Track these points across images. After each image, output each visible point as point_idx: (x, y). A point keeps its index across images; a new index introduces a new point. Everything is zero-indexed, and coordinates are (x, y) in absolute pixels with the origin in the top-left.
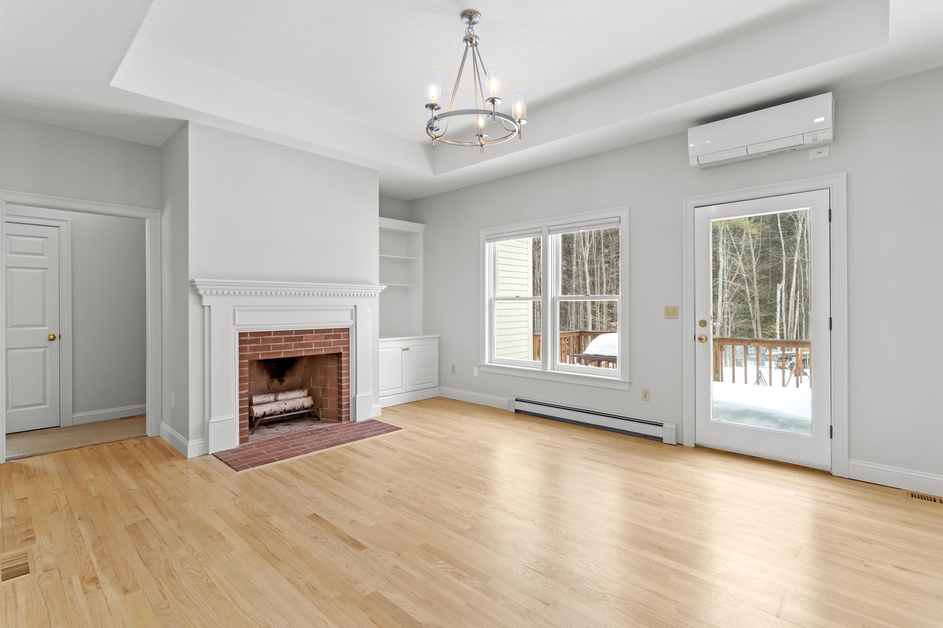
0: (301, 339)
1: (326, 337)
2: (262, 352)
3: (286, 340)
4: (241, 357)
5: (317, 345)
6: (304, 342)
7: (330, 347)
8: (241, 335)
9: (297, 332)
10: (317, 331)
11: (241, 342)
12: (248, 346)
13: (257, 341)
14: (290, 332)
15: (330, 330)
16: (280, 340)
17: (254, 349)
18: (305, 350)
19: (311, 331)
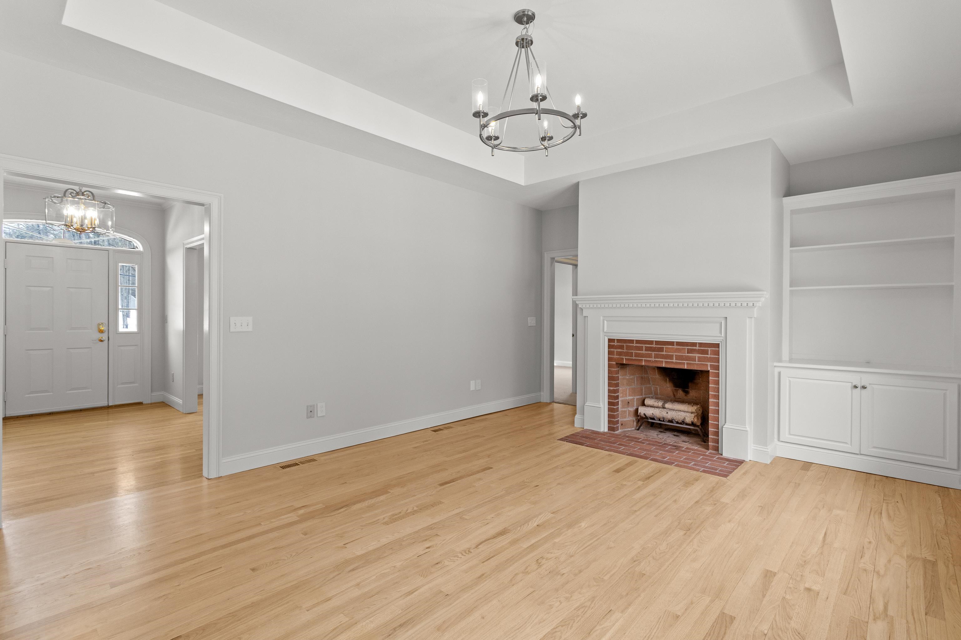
0: (661, 350)
1: (689, 351)
2: (626, 357)
3: (647, 349)
4: (610, 359)
5: (678, 358)
6: (664, 353)
7: (694, 362)
8: (610, 340)
9: (658, 343)
10: (679, 344)
11: (610, 347)
12: (615, 350)
13: (622, 347)
14: (651, 342)
15: (694, 344)
16: (640, 349)
17: (620, 354)
18: (666, 362)
19: (672, 343)
